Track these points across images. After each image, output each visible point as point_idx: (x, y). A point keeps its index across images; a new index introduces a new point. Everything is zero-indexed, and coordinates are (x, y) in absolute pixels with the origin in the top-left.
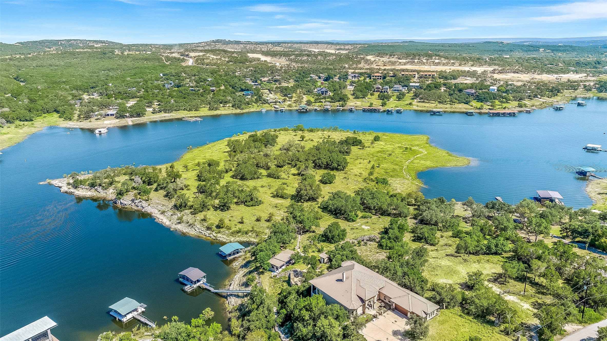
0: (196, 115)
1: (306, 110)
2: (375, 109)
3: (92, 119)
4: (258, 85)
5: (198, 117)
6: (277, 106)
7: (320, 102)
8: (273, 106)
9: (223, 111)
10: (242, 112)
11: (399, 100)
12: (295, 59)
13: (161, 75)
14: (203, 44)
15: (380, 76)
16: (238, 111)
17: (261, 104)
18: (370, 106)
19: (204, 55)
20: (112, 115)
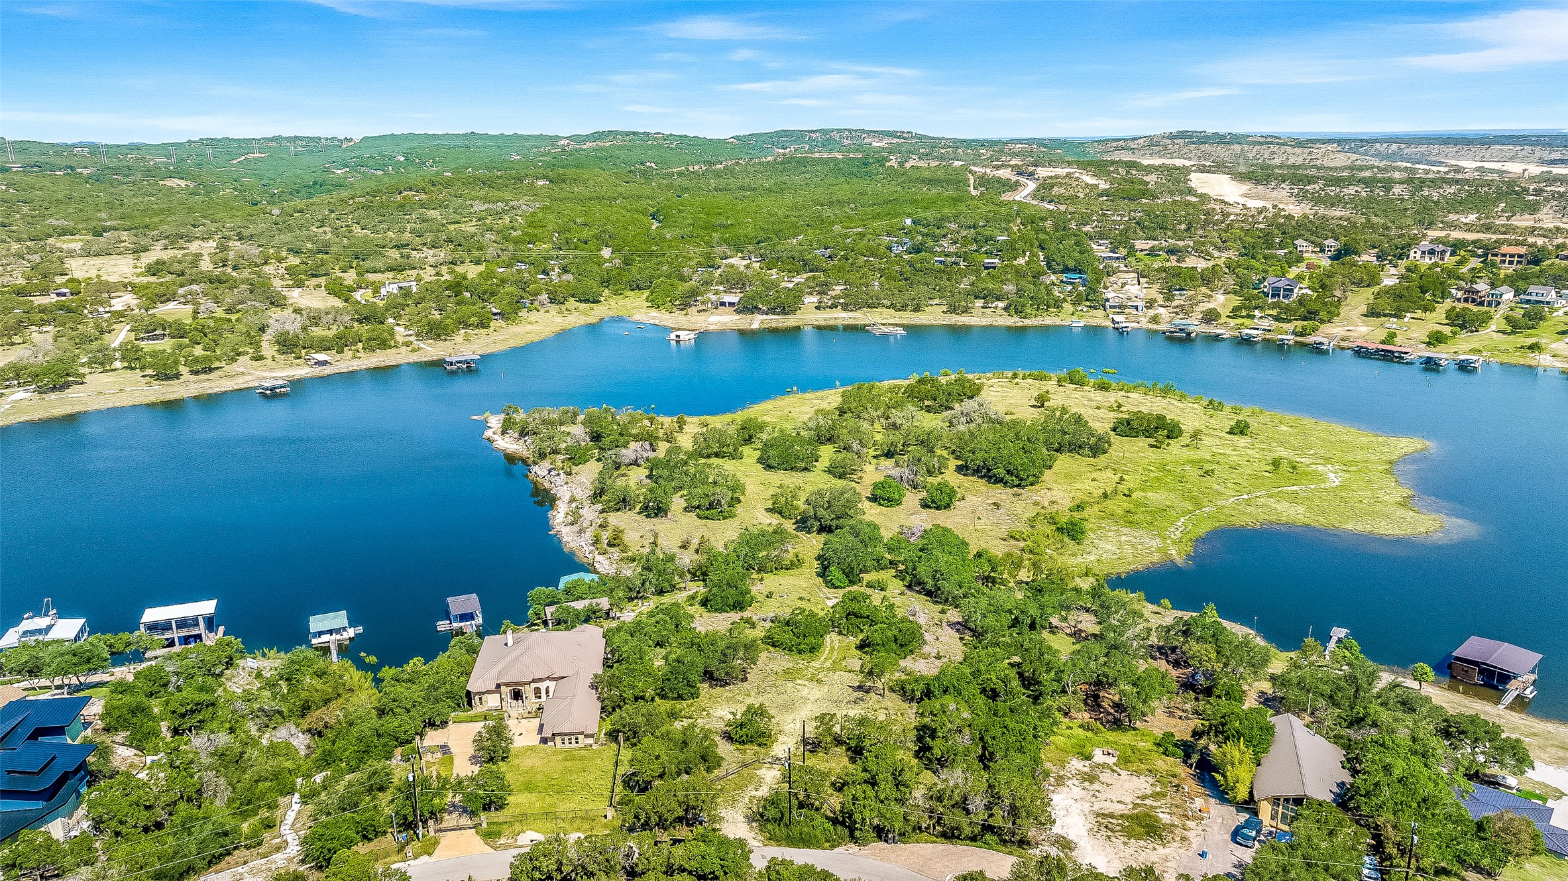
1: (1189, 334)
2: (1389, 351)
3: (693, 311)
4: (1118, 258)
6: (1117, 318)
7: (1248, 316)
8: (1111, 316)
9: (978, 317)
10: (1020, 324)
13: (909, 221)
15: (1520, 256)
16: (1014, 321)
17: (1085, 310)
18: (1383, 342)
19: (1068, 175)
20: (731, 304)
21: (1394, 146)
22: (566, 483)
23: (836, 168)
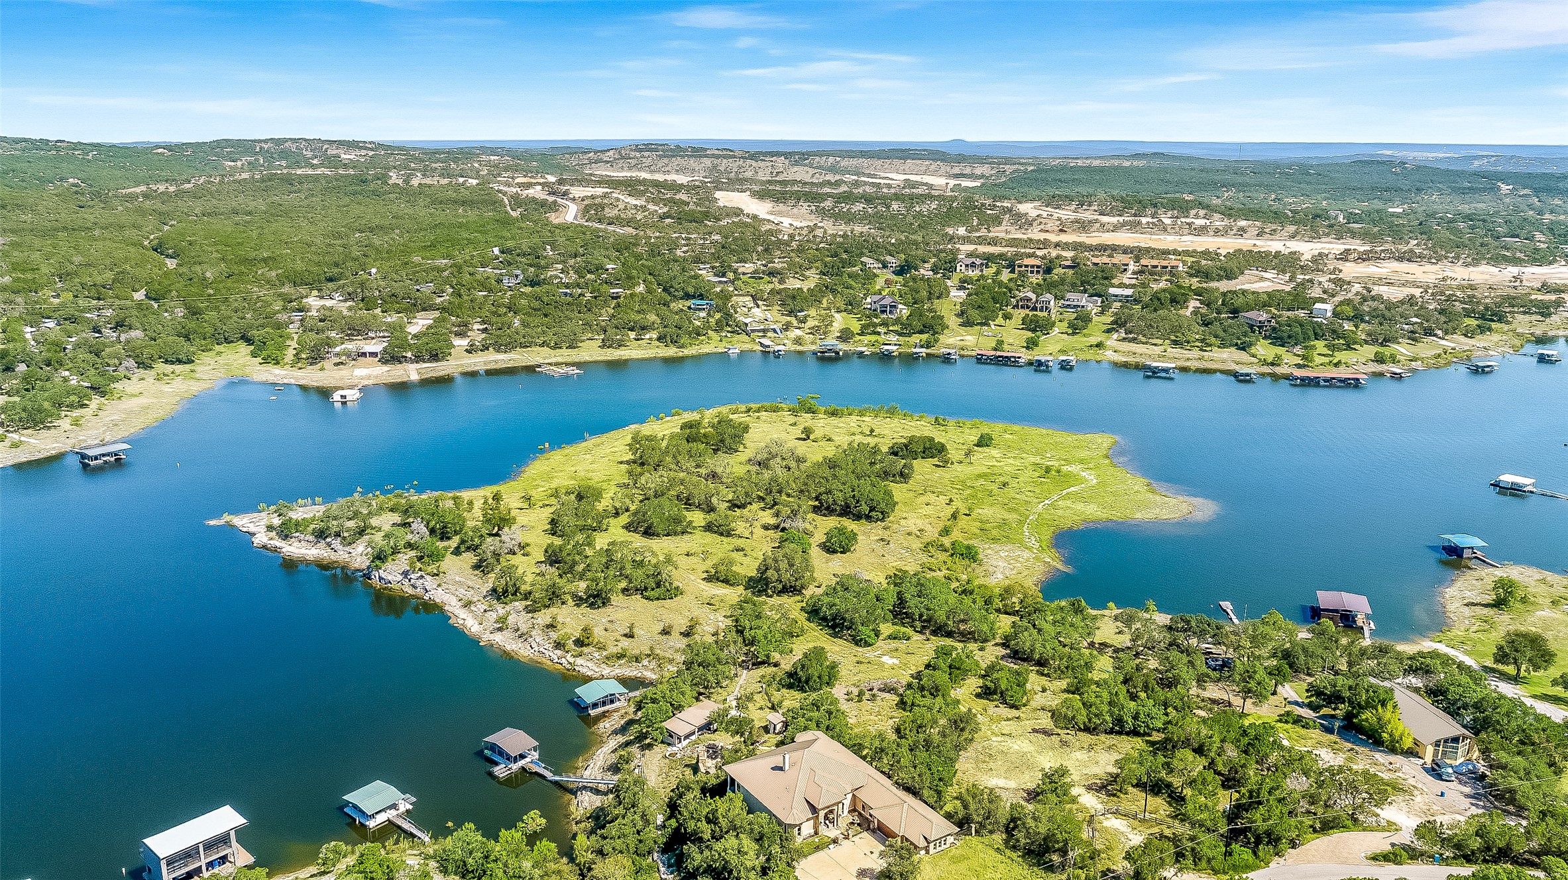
0: (569, 360)
1: (837, 353)
2: (1006, 357)
3: (327, 364)
4: (726, 282)
5: (573, 364)
6: (766, 342)
7: (875, 333)
8: (757, 340)
9: (635, 350)
10: (681, 354)
11: (1074, 334)
12: (832, 209)
13: (496, 251)
14: (611, 153)
15: (1038, 267)
16: (672, 351)
17: (729, 335)
18: (995, 349)
19: (605, 196)
20: (371, 354)
21: (831, 159)
22: (439, 585)
23: (332, 187)
